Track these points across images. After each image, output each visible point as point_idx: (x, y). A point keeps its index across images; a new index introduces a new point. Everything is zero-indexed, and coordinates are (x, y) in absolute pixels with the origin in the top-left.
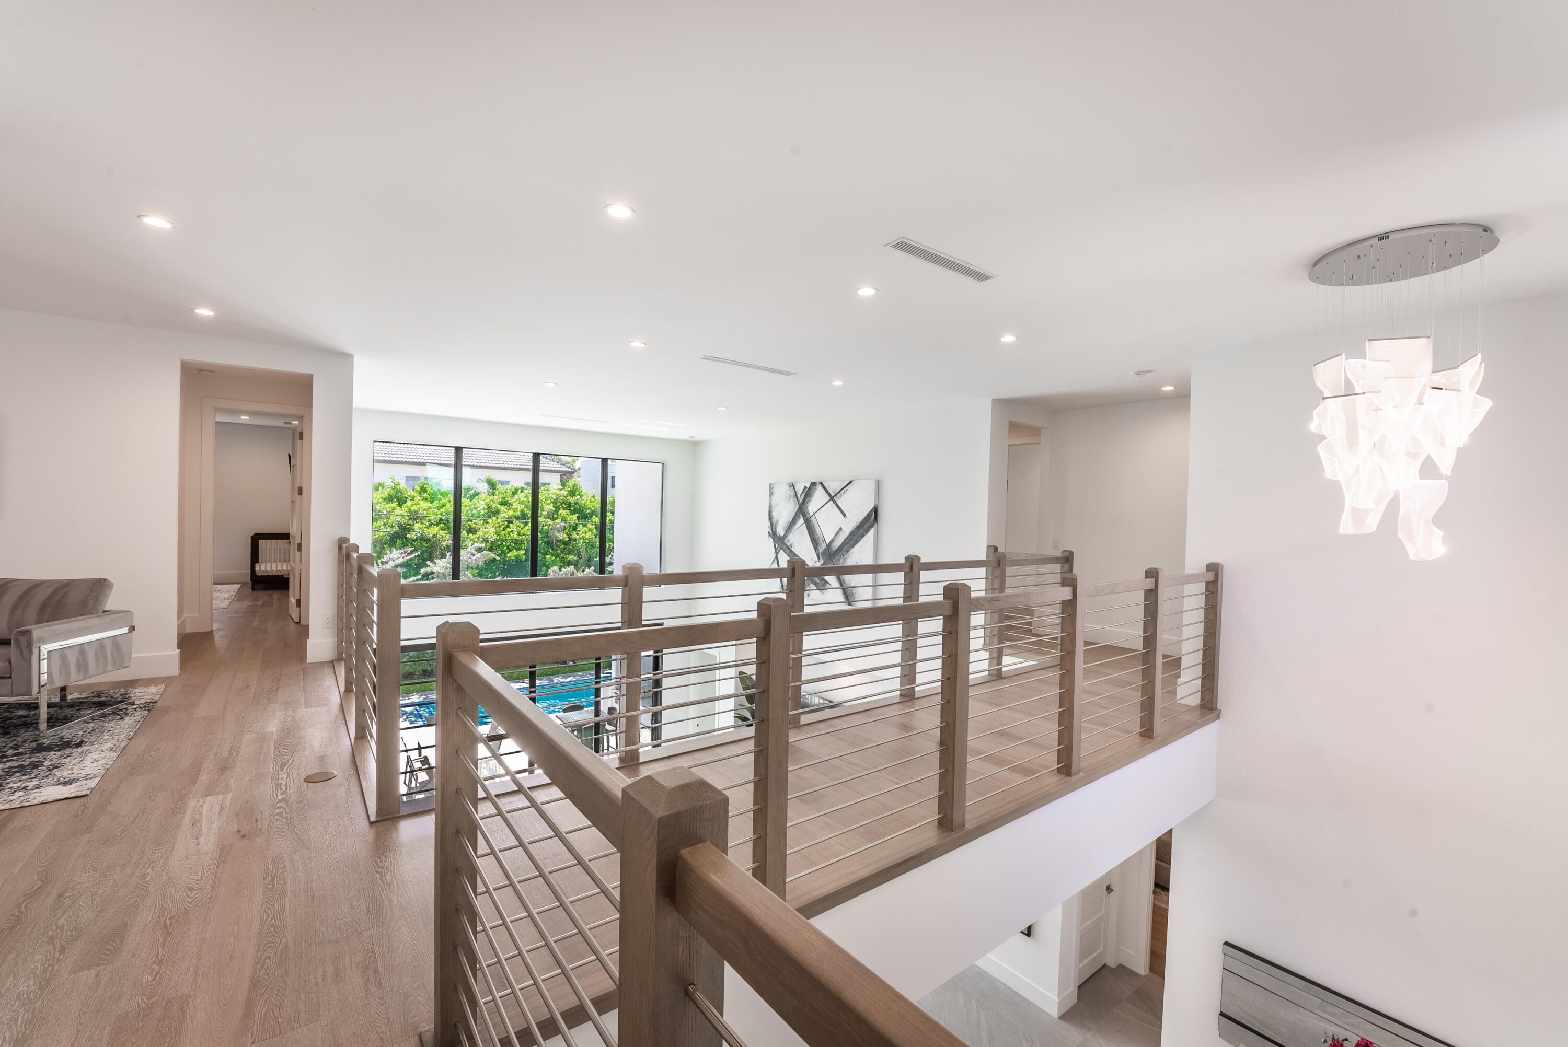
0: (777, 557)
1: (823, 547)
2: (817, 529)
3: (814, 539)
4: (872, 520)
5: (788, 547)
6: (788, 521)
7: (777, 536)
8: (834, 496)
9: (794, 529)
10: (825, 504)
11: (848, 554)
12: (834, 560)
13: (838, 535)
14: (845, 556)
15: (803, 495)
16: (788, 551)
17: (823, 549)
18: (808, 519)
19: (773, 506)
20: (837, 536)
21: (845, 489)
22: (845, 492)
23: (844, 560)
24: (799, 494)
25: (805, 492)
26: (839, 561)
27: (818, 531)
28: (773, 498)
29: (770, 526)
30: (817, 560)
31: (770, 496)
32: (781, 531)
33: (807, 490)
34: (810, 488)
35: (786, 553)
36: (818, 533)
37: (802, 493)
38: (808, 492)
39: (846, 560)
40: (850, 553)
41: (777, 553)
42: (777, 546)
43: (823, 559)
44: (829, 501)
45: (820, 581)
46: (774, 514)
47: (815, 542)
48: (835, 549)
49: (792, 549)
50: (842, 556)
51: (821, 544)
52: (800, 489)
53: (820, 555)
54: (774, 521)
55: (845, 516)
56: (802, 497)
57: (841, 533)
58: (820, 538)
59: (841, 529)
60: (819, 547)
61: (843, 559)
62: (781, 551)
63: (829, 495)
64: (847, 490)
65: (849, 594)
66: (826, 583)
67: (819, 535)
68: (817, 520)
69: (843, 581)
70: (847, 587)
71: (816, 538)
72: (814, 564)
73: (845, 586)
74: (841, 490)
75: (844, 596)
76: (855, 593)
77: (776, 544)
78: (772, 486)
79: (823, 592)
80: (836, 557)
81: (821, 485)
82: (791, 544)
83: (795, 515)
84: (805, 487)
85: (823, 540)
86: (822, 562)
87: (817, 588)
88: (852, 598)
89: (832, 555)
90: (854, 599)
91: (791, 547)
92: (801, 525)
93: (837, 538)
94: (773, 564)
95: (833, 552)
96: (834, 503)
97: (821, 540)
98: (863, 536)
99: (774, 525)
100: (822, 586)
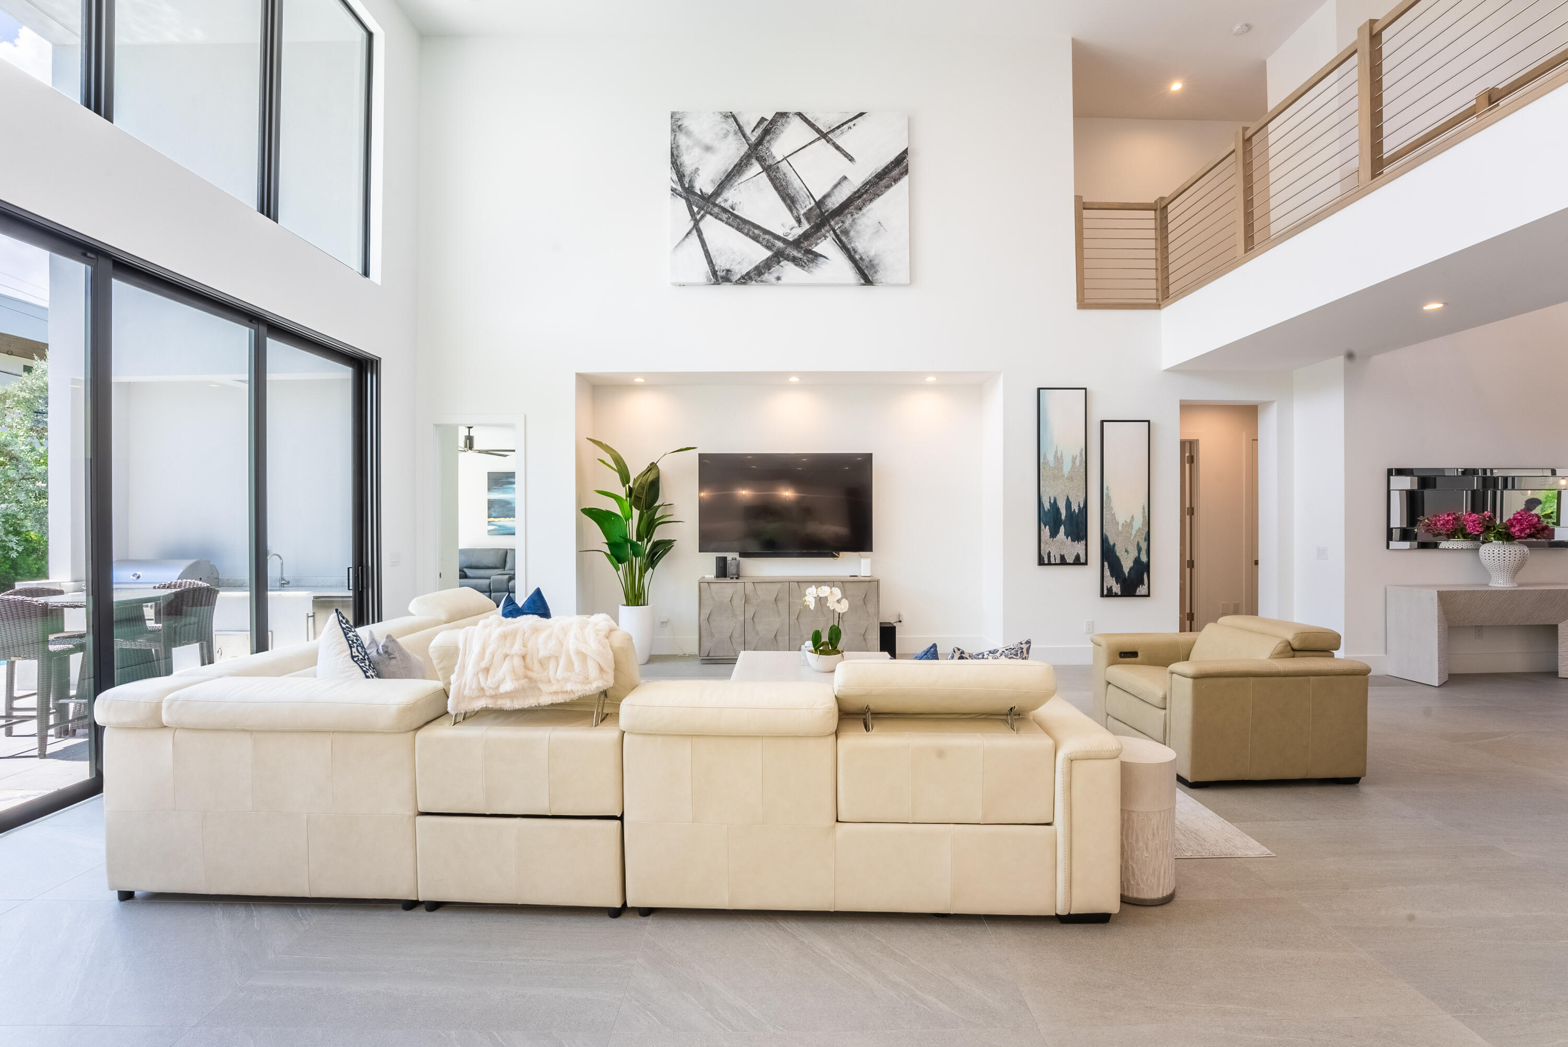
0: (696, 227)
1: (806, 205)
2: (792, 179)
3: (788, 195)
5: (725, 210)
6: (723, 169)
7: (696, 194)
8: (828, 133)
9: (739, 181)
10: (810, 144)
11: (861, 213)
12: (832, 223)
13: (839, 186)
14: (856, 216)
15: (759, 131)
16: (724, 216)
17: (807, 208)
18: (770, 166)
19: (682, 149)
20: (838, 188)
21: (851, 124)
22: (850, 128)
23: (853, 220)
24: (748, 131)
25: (762, 127)
26: (843, 222)
27: (796, 183)
28: (681, 136)
29: (675, 178)
30: (796, 224)
31: (674, 132)
32: (704, 186)
33: (766, 123)
34: (773, 122)
35: (720, 220)
36: (795, 185)
37: (755, 128)
38: (771, 126)
39: (859, 221)
40: (865, 210)
41: (696, 223)
42: (696, 209)
43: (809, 222)
44: (818, 139)
45: (804, 255)
46: (687, 160)
47: (789, 199)
48: (834, 207)
49: (735, 212)
50: (849, 216)
51: (803, 202)
52: (749, 121)
53: (802, 217)
54: (688, 170)
55: (851, 159)
56: (756, 135)
57: (845, 184)
58: (801, 192)
59: (845, 178)
60: (798, 206)
61: (851, 220)
62: (708, 216)
63: (818, 130)
64: (854, 125)
65: (867, 267)
66: (817, 255)
67: (798, 189)
68: (791, 167)
69: (854, 250)
70: (861, 259)
71: (791, 192)
72: (789, 231)
73: (857, 257)
74: (843, 125)
75: (854, 271)
76: (878, 264)
77: (693, 207)
78: (678, 116)
79: (811, 269)
80: (837, 219)
81: (798, 117)
82: (732, 205)
83: (741, 160)
84: (763, 120)
85: (808, 196)
86: (806, 226)
87: (796, 265)
88: (873, 271)
89: (828, 214)
90: (876, 273)
91: (734, 210)
92: (755, 176)
93: (836, 191)
94: (687, 239)
95: (830, 211)
96: (828, 142)
97: (803, 196)
98: (888, 187)
99: (687, 176)
100: (808, 261)
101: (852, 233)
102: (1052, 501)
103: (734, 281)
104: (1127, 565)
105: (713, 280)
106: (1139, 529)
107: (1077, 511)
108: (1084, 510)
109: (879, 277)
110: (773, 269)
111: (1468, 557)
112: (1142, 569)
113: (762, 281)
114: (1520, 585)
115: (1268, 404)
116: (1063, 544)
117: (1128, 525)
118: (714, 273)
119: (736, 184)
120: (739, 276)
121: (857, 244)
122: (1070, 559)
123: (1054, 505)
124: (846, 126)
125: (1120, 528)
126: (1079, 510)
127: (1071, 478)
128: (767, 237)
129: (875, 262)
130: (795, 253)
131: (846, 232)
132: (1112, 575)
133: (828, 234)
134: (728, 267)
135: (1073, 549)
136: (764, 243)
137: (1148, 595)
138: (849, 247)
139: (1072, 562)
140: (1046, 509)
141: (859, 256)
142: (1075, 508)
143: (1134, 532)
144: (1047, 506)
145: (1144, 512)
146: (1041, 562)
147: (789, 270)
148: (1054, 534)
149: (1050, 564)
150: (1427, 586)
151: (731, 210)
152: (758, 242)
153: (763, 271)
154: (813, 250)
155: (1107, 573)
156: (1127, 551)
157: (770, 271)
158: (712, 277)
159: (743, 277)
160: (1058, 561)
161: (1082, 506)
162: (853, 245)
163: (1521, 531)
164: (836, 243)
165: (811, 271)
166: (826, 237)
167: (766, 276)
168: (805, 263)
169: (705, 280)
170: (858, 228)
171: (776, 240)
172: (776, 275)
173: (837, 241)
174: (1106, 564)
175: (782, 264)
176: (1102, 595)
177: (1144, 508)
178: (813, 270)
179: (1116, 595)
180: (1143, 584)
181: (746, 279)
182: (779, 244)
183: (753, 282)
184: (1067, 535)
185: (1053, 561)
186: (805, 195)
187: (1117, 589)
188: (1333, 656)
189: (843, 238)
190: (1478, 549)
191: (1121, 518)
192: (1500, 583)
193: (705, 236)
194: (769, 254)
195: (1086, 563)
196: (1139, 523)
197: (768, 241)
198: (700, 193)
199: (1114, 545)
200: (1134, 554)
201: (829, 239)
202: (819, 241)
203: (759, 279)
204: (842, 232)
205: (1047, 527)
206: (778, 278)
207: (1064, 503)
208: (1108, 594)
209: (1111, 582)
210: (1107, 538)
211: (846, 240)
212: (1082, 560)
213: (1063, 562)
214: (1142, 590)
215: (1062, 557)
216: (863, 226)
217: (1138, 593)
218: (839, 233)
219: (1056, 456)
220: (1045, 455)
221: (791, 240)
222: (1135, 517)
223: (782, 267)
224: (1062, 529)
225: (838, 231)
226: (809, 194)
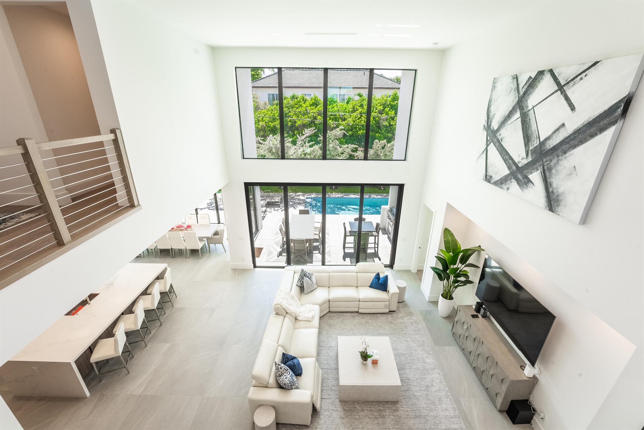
0: (487, 149)
1: (535, 143)
2: (532, 124)
3: (528, 134)
4: (617, 114)
5: (499, 140)
6: (504, 115)
7: (491, 129)
8: (564, 85)
9: (509, 122)
10: (550, 96)
11: (564, 156)
12: (544, 160)
13: (558, 131)
14: (560, 158)
15: (526, 87)
16: (497, 144)
17: (534, 146)
18: (525, 113)
19: (493, 101)
20: (556, 133)
21: (583, 75)
22: (581, 79)
23: (558, 160)
24: (521, 86)
25: (528, 84)
26: (551, 161)
27: (534, 127)
28: (494, 92)
29: (486, 119)
30: (525, 157)
31: (492, 90)
32: (495, 125)
33: (531, 80)
34: (536, 78)
35: (495, 146)
37: (525, 85)
38: (532, 83)
39: (561, 163)
40: (568, 154)
41: (487, 145)
42: (489, 138)
43: (532, 157)
44: (557, 91)
45: (523, 178)
46: (493, 108)
47: (527, 138)
48: (549, 148)
49: (502, 143)
50: (556, 157)
51: (534, 141)
52: (523, 80)
53: (530, 152)
54: (491, 114)
55: (573, 109)
56: (524, 90)
57: (562, 130)
58: (534, 134)
59: (563, 125)
60: (530, 144)
61: (556, 160)
62: (492, 143)
63: (558, 84)
64: (586, 75)
66: (529, 181)
67: (533, 131)
68: (535, 114)
69: (550, 184)
70: (552, 192)
71: (530, 133)
72: (520, 160)
73: (551, 190)
74: (576, 77)
75: (545, 200)
76: (562, 200)
77: (488, 137)
78: (496, 80)
79: (524, 189)
80: (548, 157)
81: (550, 73)
82: (502, 138)
83: (513, 109)
84: (530, 77)
85: (537, 137)
86: (530, 159)
87: (517, 183)
88: (557, 204)
89: (544, 153)
90: (558, 206)
91: (502, 141)
92: (516, 120)
93: (554, 136)
94: (482, 155)
95: (546, 151)
96: (562, 93)
97: (534, 137)
98: (593, 136)
99: (490, 119)
100: (524, 183)
101: (554, 171)
103: (491, 183)
105: (485, 180)
109: (559, 209)
110: (508, 182)
113: (501, 188)
118: (486, 176)
119: (507, 125)
121: (554, 180)
124: (579, 78)
128: (510, 161)
129: (561, 198)
130: (521, 176)
131: (550, 169)
133: (539, 168)
134: (491, 175)
136: (508, 165)
138: (548, 180)
141: (552, 190)
147: (514, 185)
152: (506, 163)
153: (503, 182)
154: (529, 176)
157: (506, 183)
158: (485, 178)
159: (495, 182)
162: (551, 180)
164: (542, 174)
165: (523, 190)
166: (538, 170)
167: (503, 185)
168: (522, 184)
169: (482, 178)
170: (559, 168)
171: (514, 165)
172: (507, 186)
173: (543, 174)
175: (512, 180)
178: (524, 190)
181: (496, 184)
182: (514, 168)
183: (498, 187)
189: (547, 173)
193: (488, 154)
197: (510, 164)
201: (539, 171)
202: (533, 171)
203: (501, 186)
204: (548, 168)
206: (508, 189)
211: (548, 175)
216: (562, 167)
218: (546, 169)
223: (511, 182)
225: (545, 167)
226: (538, 136)
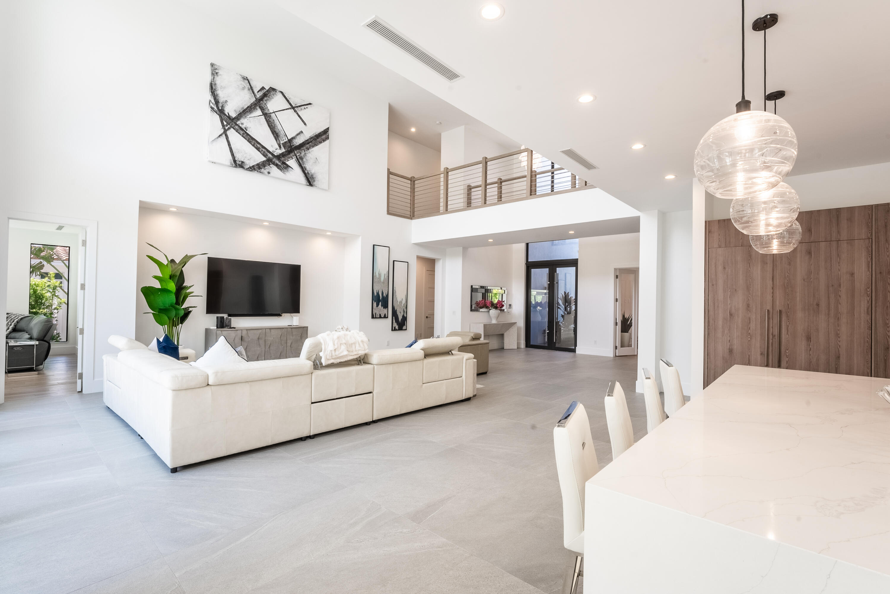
0: (225, 133)
1: (284, 140)
2: (277, 124)
3: (275, 131)
4: (326, 135)
5: (242, 129)
6: (242, 106)
7: (225, 115)
9: (250, 116)
10: (286, 109)
11: (308, 151)
12: (296, 152)
13: (299, 135)
14: (306, 152)
15: (261, 94)
16: (241, 132)
17: (284, 141)
18: (266, 114)
19: (218, 86)
21: (305, 107)
22: (305, 108)
23: (305, 154)
24: (256, 92)
25: (263, 92)
26: (300, 153)
27: (279, 127)
28: (217, 78)
29: (213, 102)
30: (279, 148)
31: (213, 75)
32: (231, 112)
33: (265, 91)
34: (269, 91)
35: (239, 133)
36: (279, 128)
37: (259, 91)
38: (267, 93)
39: (307, 155)
40: (310, 150)
41: (225, 131)
42: (225, 123)
43: (285, 149)
44: (291, 109)
45: (282, 164)
46: (220, 94)
47: (276, 135)
48: (297, 145)
49: (247, 131)
50: (303, 151)
51: (282, 138)
52: (255, 86)
53: (281, 145)
55: (305, 124)
57: (302, 135)
58: (281, 132)
59: (302, 132)
60: (280, 139)
61: (304, 153)
62: (232, 129)
63: (290, 104)
64: (307, 108)
65: (310, 178)
66: (288, 166)
67: (280, 130)
68: (277, 118)
69: (305, 168)
70: (308, 173)
71: (277, 131)
72: (275, 150)
73: (306, 172)
74: (302, 106)
75: (305, 178)
76: (315, 178)
77: (224, 121)
78: (216, 67)
79: (285, 172)
80: (298, 151)
81: (281, 94)
82: (246, 127)
83: (251, 105)
84: (263, 88)
86: (283, 150)
87: (278, 168)
88: (313, 180)
89: (294, 147)
90: (314, 181)
91: (246, 130)
92: (258, 116)
93: (298, 137)
94: (219, 138)
95: (295, 146)
96: (295, 112)
98: (321, 142)
99: (220, 103)
100: (284, 168)
101: (304, 160)
102: (377, 292)
103: (246, 168)
104: (400, 318)
105: (234, 165)
106: (404, 304)
107: (385, 296)
108: (387, 296)
109: (315, 183)
110: (266, 167)
111: (487, 314)
112: (405, 319)
113: (260, 172)
114: (498, 322)
115: (439, 259)
116: (380, 310)
117: (401, 302)
118: (235, 161)
119: (248, 117)
120: (248, 167)
121: (306, 166)
122: (383, 316)
123: (378, 293)
124: (303, 107)
125: (398, 303)
126: (386, 296)
127: (383, 283)
128: (264, 150)
129: (314, 176)
130: (277, 162)
131: (302, 158)
132: (396, 322)
133: (293, 157)
134: (242, 160)
135: (383, 311)
136: (262, 152)
137: (406, 330)
138: (303, 166)
139: (383, 317)
140: (375, 295)
142: (385, 295)
143: (403, 305)
144: (375, 294)
145: (406, 297)
146: (373, 317)
147: (274, 169)
148: (377, 305)
149: (376, 318)
150: (482, 323)
151: (245, 130)
152: (259, 151)
153: (261, 167)
154: (286, 163)
155: (394, 321)
156: (400, 313)
157: (265, 168)
158: (233, 163)
159: (250, 168)
160: (379, 317)
161: (387, 294)
163: (499, 306)
164: (297, 162)
166: (292, 158)
167: (262, 170)
168: (282, 169)
169: (229, 164)
170: (307, 158)
171: (268, 153)
172: (268, 171)
174: (394, 317)
175: (271, 166)
176: (392, 330)
177: (406, 296)
178: (286, 173)
179: (397, 330)
180: (405, 325)
181: (252, 169)
182: (270, 155)
183: (256, 171)
184: (382, 306)
185: (377, 317)
186: (283, 135)
187: (397, 327)
188: (480, 340)
189: (300, 161)
190: (489, 312)
191: (399, 300)
192: (494, 321)
193: (230, 139)
194: (264, 159)
195: (387, 317)
196: (404, 302)
197: (264, 152)
198: (228, 115)
199: (397, 310)
200: (402, 314)
201: (294, 159)
202: (289, 159)
203: (259, 171)
205: (375, 303)
206: (269, 173)
207: (381, 293)
208: (394, 329)
209: (395, 325)
210: (394, 307)
212: (386, 316)
213: (380, 317)
214: (404, 328)
215: (380, 315)
216: (309, 158)
217: (403, 329)
218: (299, 158)
219: (379, 274)
220: (375, 272)
221: (276, 155)
222: (403, 299)
223: (271, 167)
224: (380, 303)
225: (298, 157)
226: (285, 134)
